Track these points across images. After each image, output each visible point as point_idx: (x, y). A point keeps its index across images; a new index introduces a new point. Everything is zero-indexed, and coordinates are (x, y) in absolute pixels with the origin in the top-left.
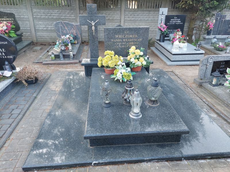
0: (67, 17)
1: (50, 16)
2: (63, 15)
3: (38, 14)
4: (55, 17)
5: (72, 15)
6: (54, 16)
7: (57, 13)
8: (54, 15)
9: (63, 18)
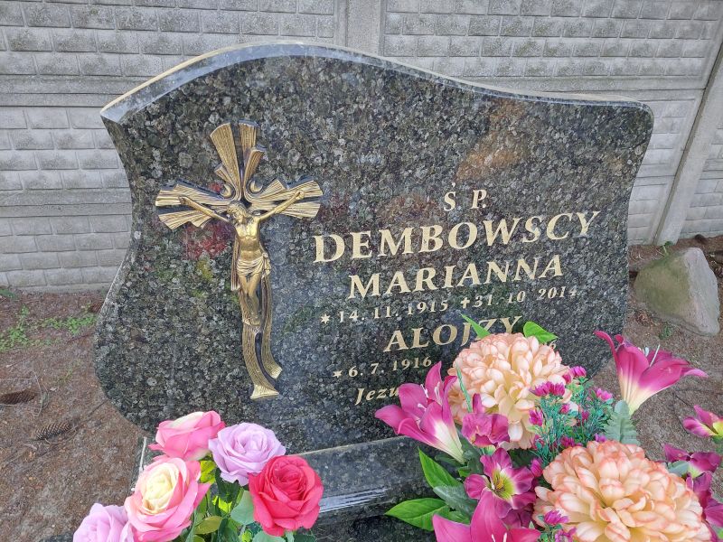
0: (647, 63)
1: (521, 53)
2: (628, 44)
3: (429, 40)
4: (554, 64)
5: (690, 45)
6: (551, 53)
7: (588, 23)
8: (553, 42)
9: (618, 72)
